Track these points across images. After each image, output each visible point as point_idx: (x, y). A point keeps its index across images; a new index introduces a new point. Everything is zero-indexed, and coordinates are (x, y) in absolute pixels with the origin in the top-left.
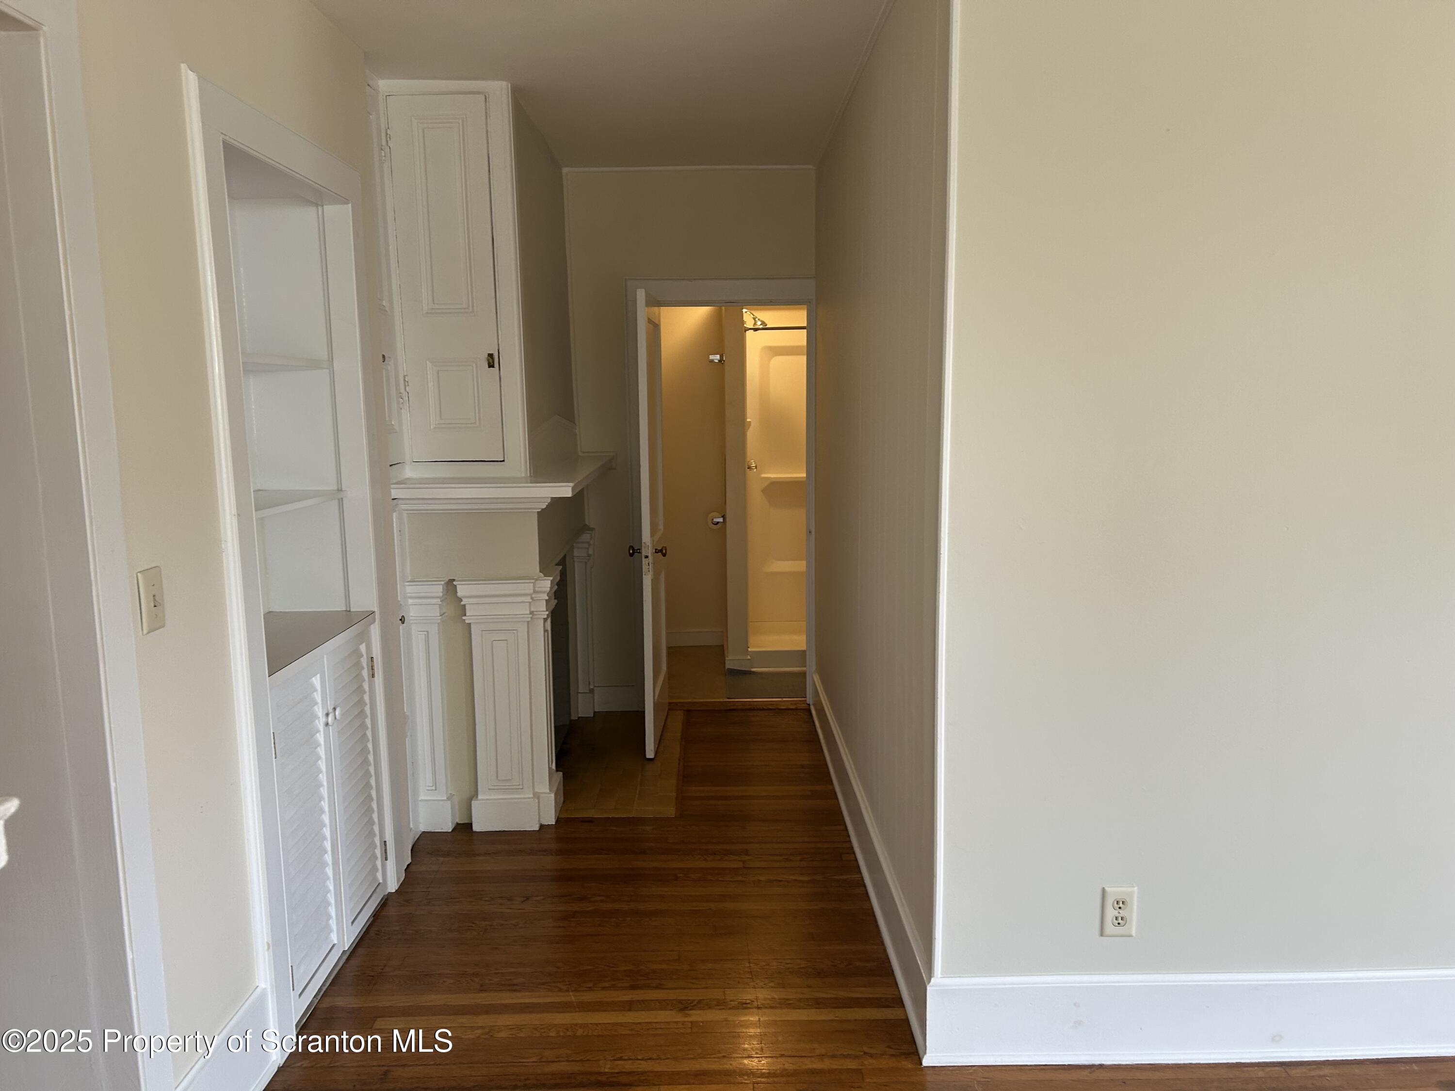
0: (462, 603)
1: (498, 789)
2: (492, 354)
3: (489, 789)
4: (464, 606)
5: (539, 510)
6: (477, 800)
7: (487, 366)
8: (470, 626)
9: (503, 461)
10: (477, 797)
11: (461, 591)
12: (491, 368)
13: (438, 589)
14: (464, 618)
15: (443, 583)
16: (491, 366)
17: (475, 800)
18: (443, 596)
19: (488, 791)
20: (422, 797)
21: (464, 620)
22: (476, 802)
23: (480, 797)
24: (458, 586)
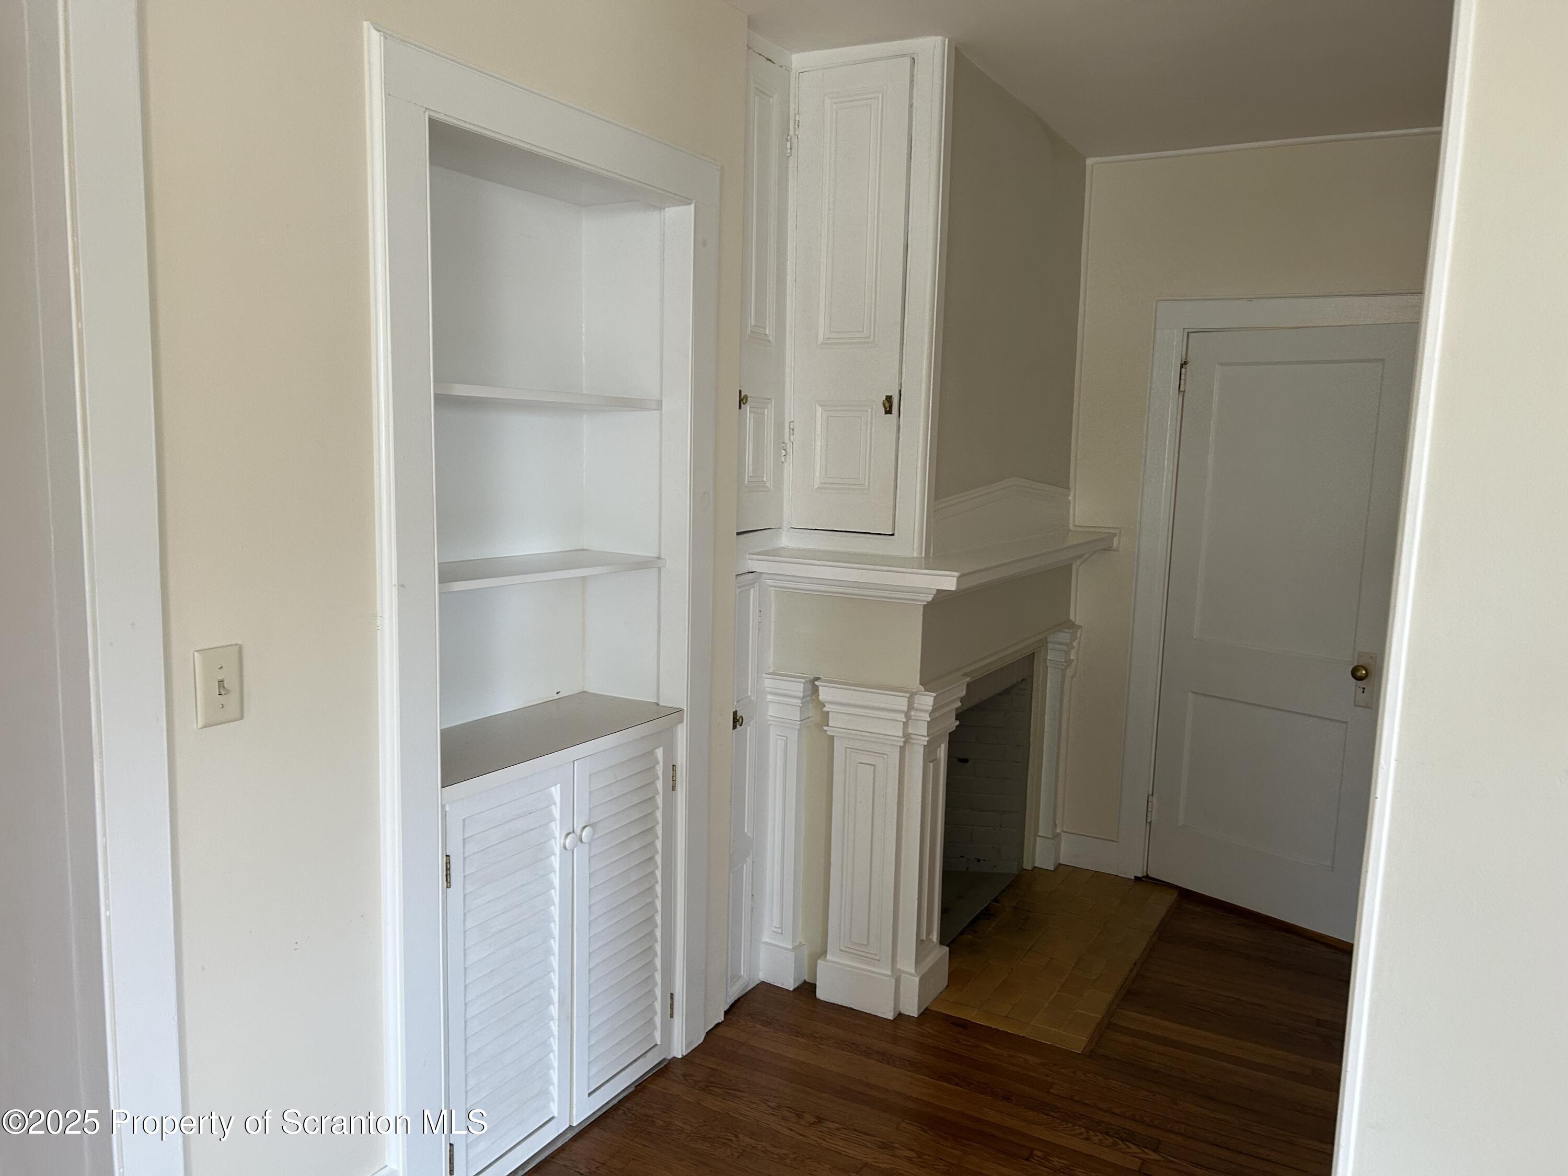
0: (825, 709)
1: (851, 953)
2: (891, 396)
3: (841, 950)
4: (828, 713)
5: (925, 603)
6: (824, 960)
7: (884, 413)
8: (833, 739)
9: (893, 535)
10: (826, 956)
11: (825, 693)
12: (888, 415)
13: (798, 688)
14: (825, 728)
15: (803, 680)
16: (889, 411)
17: (821, 960)
18: (804, 697)
19: (838, 951)
20: (765, 939)
21: (826, 731)
22: (823, 962)
23: (828, 957)
24: (820, 687)
